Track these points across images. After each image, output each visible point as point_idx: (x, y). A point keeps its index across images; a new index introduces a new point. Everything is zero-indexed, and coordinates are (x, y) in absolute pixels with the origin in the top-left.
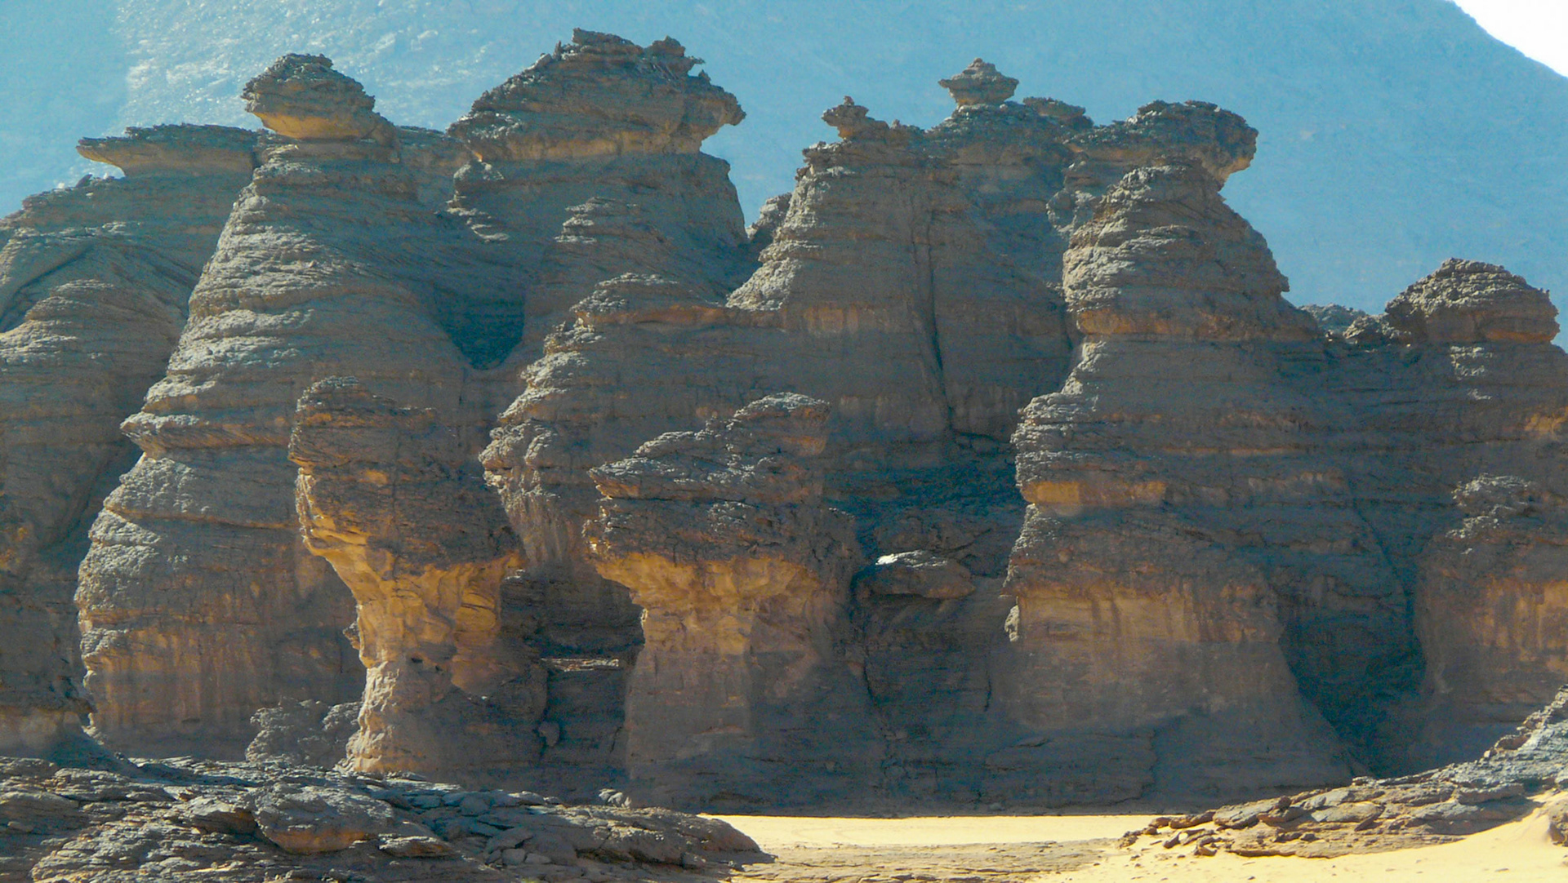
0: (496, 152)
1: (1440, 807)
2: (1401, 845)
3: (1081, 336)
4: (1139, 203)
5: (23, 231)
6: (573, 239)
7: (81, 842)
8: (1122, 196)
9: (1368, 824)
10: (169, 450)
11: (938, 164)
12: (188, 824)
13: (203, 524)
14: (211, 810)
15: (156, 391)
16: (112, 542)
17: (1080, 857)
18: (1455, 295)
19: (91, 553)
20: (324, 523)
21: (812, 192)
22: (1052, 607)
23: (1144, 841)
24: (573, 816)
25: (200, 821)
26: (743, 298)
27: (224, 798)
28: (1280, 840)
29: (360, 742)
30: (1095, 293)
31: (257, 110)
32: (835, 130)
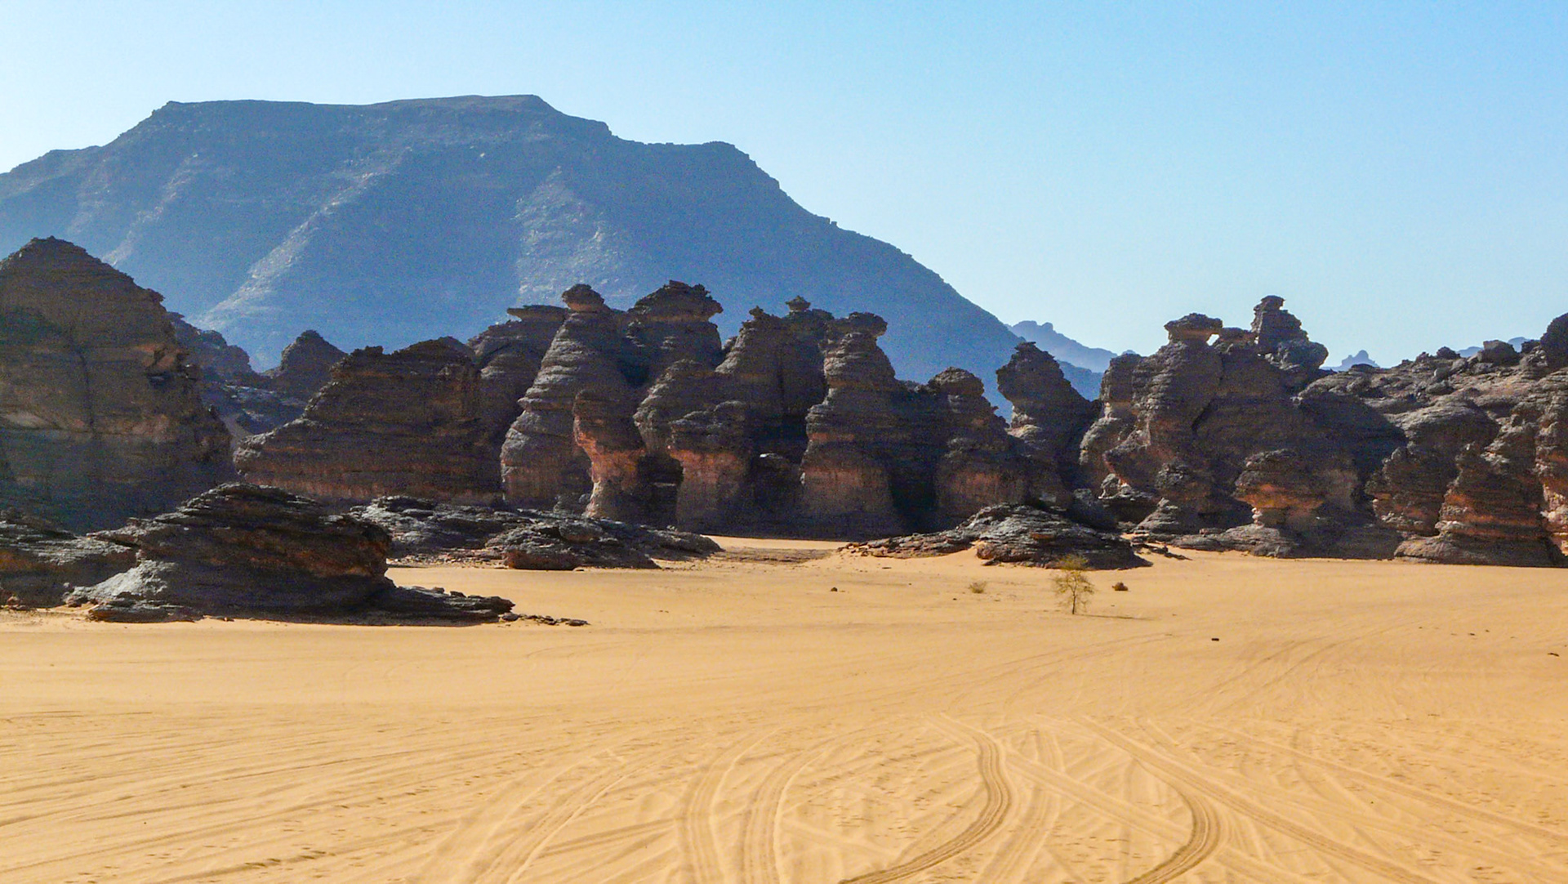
0: (643, 318)
1: (942, 544)
2: (928, 556)
3: (829, 386)
4: (850, 344)
5: (488, 337)
6: (666, 348)
7: (502, 535)
8: (845, 342)
9: (918, 548)
10: (533, 410)
11: (785, 329)
12: (538, 531)
13: (543, 434)
14: (545, 527)
15: (530, 391)
16: (513, 439)
17: (823, 555)
18: (951, 378)
19: (506, 442)
20: (583, 436)
21: (744, 336)
22: (817, 474)
23: (845, 550)
24: (660, 533)
25: (540, 530)
26: (720, 369)
27: (549, 523)
28: (889, 552)
29: (591, 507)
30: (834, 373)
31: (566, 302)
32: (753, 316)
